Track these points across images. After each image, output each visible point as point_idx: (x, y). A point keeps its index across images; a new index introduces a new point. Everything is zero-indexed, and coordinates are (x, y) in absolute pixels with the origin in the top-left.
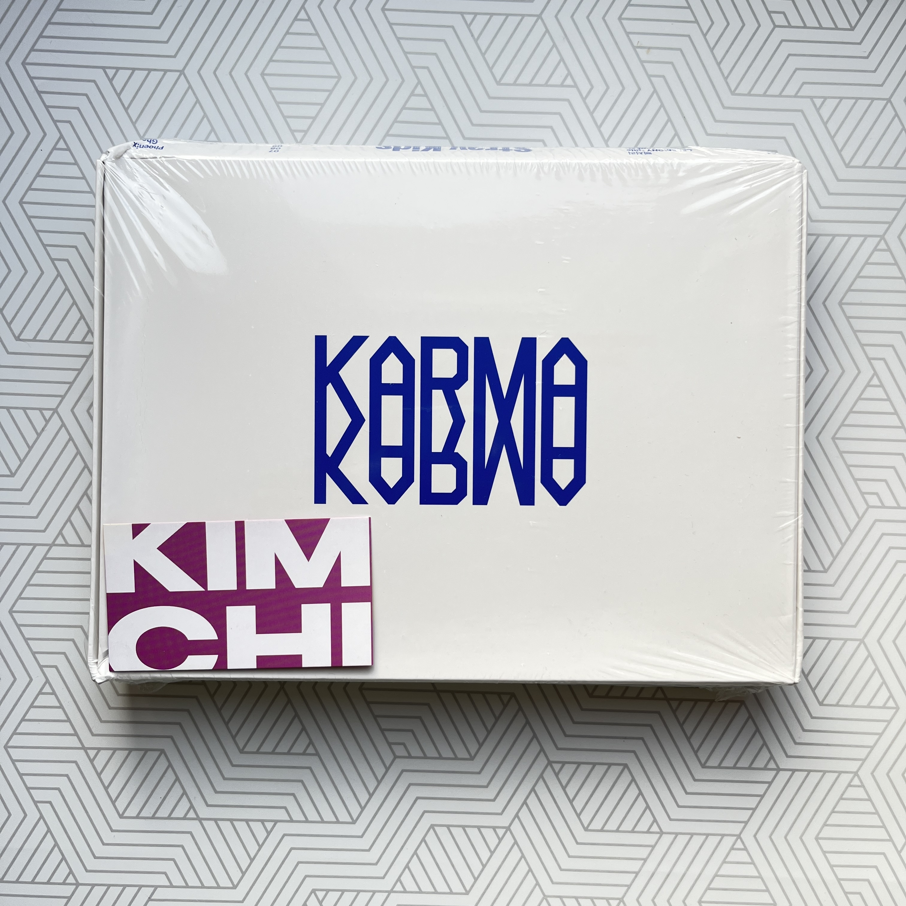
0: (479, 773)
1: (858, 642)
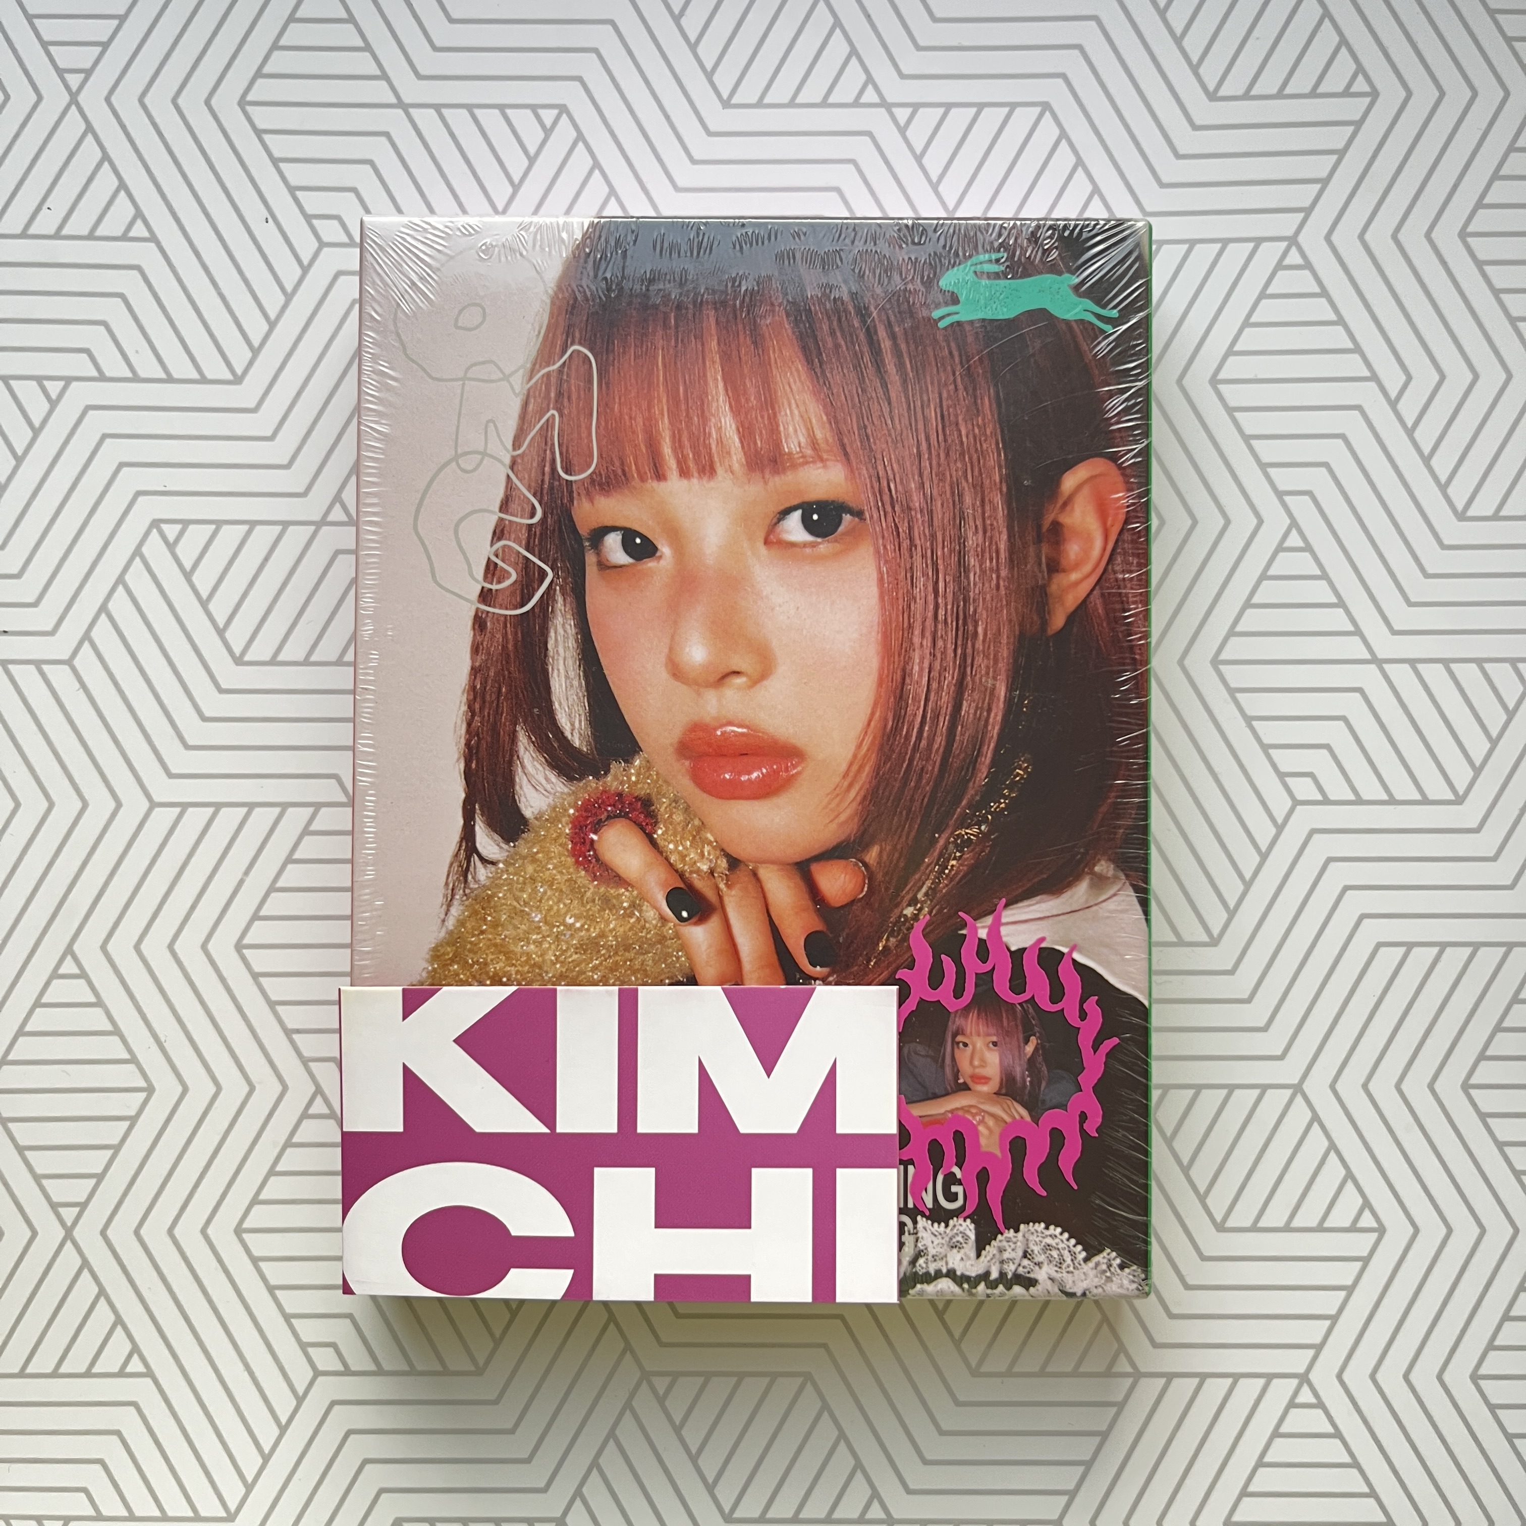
0: (496, 1402)
1: (1288, 1093)
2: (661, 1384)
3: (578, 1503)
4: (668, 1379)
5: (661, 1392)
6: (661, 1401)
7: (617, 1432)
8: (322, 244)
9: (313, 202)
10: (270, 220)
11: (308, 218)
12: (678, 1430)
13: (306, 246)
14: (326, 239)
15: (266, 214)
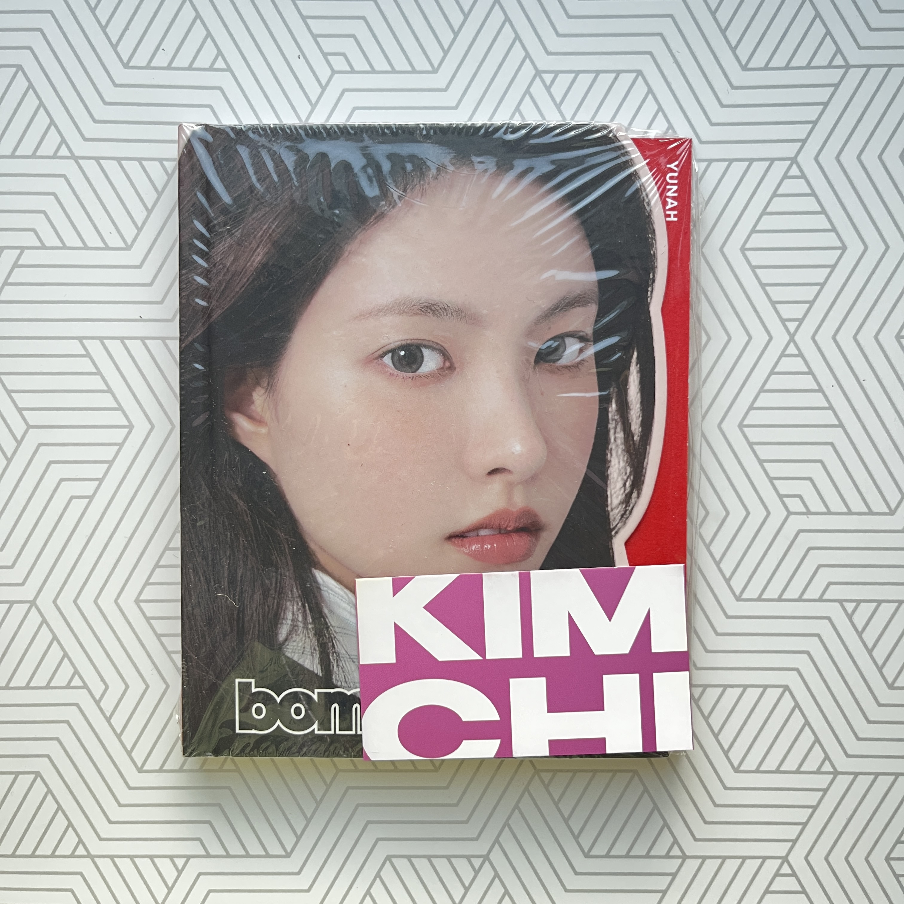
2: (546, 777)
3: (497, 846)
4: (550, 775)
5: (546, 782)
6: (547, 787)
7: (520, 805)
8: (334, 72)
9: (328, 45)
10: (301, 57)
11: (325, 55)
12: (556, 804)
13: (324, 73)
14: (336, 68)
15: (300, 54)
